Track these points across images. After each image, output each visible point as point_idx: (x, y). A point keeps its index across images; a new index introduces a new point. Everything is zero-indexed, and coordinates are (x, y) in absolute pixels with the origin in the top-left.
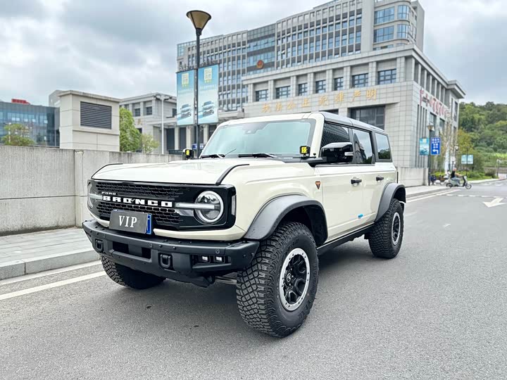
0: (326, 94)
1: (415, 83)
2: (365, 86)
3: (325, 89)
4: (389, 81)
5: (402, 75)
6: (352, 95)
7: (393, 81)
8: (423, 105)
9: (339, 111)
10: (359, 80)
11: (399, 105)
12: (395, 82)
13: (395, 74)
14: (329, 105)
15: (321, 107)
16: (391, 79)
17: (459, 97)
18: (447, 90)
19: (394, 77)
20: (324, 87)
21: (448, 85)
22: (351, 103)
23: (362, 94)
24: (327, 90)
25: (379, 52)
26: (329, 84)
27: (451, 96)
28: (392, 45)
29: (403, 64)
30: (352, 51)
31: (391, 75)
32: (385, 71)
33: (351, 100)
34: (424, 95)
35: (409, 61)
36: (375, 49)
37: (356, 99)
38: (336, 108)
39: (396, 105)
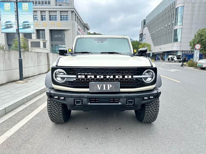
0: (38, 22)
1: (75, 22)
2: (55, 21)
3: (37, 19)
4: (66, 20)
5: (71, 18)
6: (51, 24)
7: (67, 20)
8: (79, 31)
9: (45, 30)
10: (53, 18)
11: (70, 30)
12: (68, 21)
13: (68, 18)
14: (40, 27)
15: (36, 27)
16: (66, 19)
17: (88, 29)
18: (85, 26)
19: (67, 18)
20: (37, 18)
21: (85, 25)
22: (50, 27)
23: (55, 24)
24: (38, 20)
25: (58, 7)
26: (39, 17)
27: (86, 29)
28: (64, 5)
29: (71, 14)
30: (47, 4)
31: (66, 18)
32: (63, 15)
33: (50, 26)
34: (78, 28)
35: (73, 13)
36: (56, 5)
37: (52, 26)
38: (43, 28)
39: (69, 30)
